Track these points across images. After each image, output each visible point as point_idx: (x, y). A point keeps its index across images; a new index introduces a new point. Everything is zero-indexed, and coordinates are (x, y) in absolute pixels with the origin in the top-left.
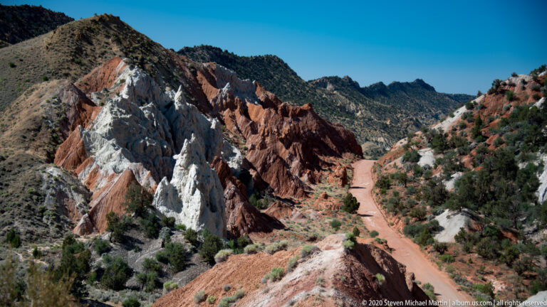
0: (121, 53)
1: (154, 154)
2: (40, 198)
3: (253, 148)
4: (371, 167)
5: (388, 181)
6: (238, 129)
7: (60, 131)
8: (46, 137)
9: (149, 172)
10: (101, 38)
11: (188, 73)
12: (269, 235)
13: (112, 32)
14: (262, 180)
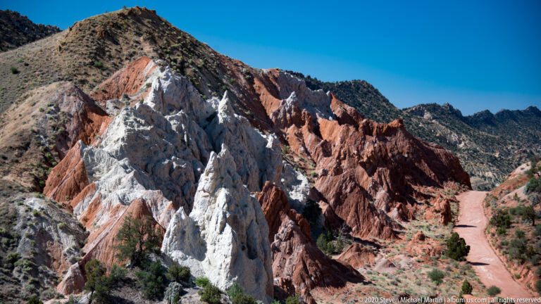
0: (154, 54)
1: (184, 178)
2: (11, 241)
3: (325, 173)
4: (483, 199)
5: (509, 218)
6: (306, 150)
7: (56, 149)
8: (36, 157)
9: (171, 202)
10: (131, 36)
11: (243, 81)
12: (341, 290)
13: (144, 29)
14: (336, 216)
